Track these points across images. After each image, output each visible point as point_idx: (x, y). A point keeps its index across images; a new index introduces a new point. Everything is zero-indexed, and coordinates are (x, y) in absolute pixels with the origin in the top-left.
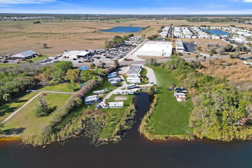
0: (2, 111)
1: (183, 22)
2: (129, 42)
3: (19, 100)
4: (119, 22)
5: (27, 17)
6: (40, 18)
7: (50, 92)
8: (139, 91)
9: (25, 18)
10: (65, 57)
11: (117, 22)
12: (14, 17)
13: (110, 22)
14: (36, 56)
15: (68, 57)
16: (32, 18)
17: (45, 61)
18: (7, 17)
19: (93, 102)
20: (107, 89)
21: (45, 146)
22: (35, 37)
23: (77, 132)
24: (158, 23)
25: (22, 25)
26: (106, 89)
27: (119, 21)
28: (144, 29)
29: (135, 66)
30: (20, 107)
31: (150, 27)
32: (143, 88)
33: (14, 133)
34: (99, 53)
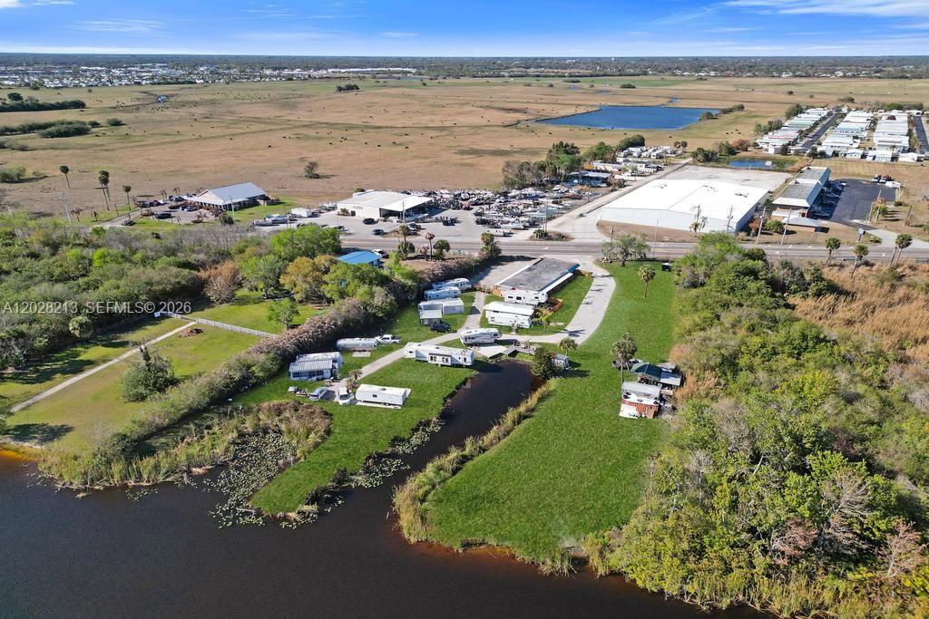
0: (54, 367)
1: (915, 88)
2: (609, 167)
3: (118, 341)
4: (634, 87)
5: (330, 70)
6: (368, 73)
7: (219, 324)
8: (503, 358)
9: (325, 72)
10: (345, 212)
11: (624, 87)
12: (292, 70)
13: (598, 86)
14: (262, 202)
15: (353, 214)
16: (346, 72)
17: (275, 223)
18: (275, 69)
19: (314, 376)
20: (393, 338)
21: (84, 494)
22: (307, 138)
23: (200, 467)
24: (791, 93)
25: (301, 96)
26: (390, 336)
27: (633, 84)
28: (709, 116)
29: (554, 262)
30: (105, 361)
31: (742, 108)
32: (524, 346)
33: (35, 438)
34: (466, 203)
